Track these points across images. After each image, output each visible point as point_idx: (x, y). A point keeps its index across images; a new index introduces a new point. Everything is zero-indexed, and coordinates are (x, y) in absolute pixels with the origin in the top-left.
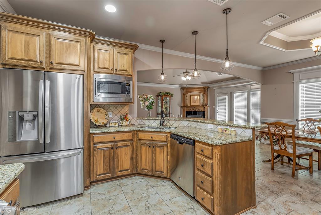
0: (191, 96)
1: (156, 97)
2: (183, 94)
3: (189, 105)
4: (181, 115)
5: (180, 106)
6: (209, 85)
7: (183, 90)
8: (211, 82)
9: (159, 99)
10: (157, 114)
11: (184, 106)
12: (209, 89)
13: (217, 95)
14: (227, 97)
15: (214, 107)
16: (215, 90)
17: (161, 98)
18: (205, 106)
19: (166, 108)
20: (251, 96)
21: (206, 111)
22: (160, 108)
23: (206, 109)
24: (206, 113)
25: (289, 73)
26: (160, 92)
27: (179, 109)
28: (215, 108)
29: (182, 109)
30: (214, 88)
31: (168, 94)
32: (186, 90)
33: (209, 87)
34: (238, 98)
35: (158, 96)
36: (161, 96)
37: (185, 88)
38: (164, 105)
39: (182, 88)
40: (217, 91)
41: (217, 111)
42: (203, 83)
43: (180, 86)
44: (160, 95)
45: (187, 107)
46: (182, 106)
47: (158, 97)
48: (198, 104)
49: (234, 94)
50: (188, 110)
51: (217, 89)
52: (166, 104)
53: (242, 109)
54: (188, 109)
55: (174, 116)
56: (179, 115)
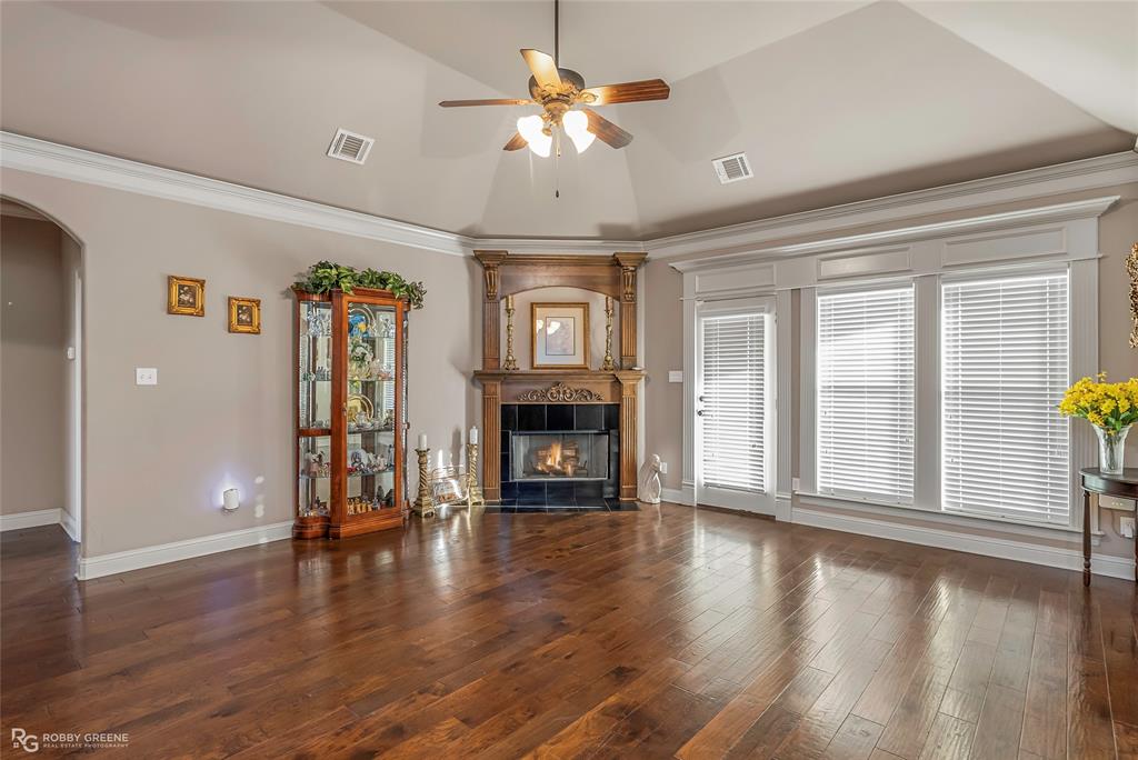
0: (538, 311)
1: (289, 302)
2: (486, 297)
3: (524, 367)
4: (474, 433)
5: (464, 374)
6: (640, 247)
7: (487, 268)
9: (319, 321)
10: (302, 432)
11: (488, 374)
12: (641, 272)
13: (698, 304)
14: (768, 319)
15: (674, 377)
16: (681, 273)
17: (328, 312)
18: (621, 376)
19: (369, 388)
20: (944, 310)
21: (625, 402)
22: (324, 388)
23: (626, 393)
24: (625, 413)
26: (323, 265)
27: (456, 391)
28: (681, 384)
29: (478, 392)
30: (678, 265)
31: (383, 280)
33: (644, 260)
34: (846, 325)
35: (300, 293)
36: (328, 299)
37: (497, 256)
38: (352, 367)
39: (479, 257)
40: (695, 283)
41: (699, 406)
42: (609, 233)
43: (464, 244)
44: (317, 286)
45: (509, 377)
46: (477, 374)
47: (304, 307)
48: (578, 360)
49: (819, 299)
50: (516, 398)
51: (701, 267)
52: (369, 357)
53: (874, 390)
54: (517, 389)
55: (425, 438)
56: (457, 435)
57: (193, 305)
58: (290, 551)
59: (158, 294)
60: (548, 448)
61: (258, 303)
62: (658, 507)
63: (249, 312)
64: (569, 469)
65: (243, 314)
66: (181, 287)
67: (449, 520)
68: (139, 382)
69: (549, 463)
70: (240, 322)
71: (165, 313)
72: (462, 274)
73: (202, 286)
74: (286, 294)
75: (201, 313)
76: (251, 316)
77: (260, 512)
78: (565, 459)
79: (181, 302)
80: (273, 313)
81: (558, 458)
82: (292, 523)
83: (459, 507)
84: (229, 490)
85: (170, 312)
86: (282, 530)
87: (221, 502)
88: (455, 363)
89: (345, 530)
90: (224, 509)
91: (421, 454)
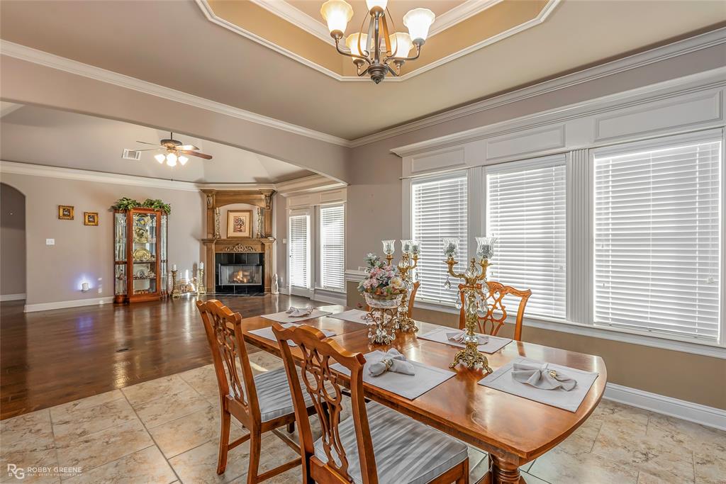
0: (231, 214)
1: (112, 213)
2: (208, 209)
3: (224, 237)
4: (202, 264)
5: (198, 240)
6: (274, 187)
7: (208, 196)
8: (277, 178)
10: (116, 263)
11: (210, 240)
12: (275, 197)
13: (290, 211)
14: (308, 218)
15: (284, 241)
16: (285, 198)
17: (125, 216)
18: (263, 240)
21: (267, 252)
23: (266, 248)
24: (266, 256)
25: (394, 156)
26: (122, 200)
27: (196, 248)
28: (286, 244)
29: (206, 247)
30: (284, 195)
31: (152, 204)
32: (214, 198)
33: (273, 192)
34: (329, 221)
35: (115, 209)
36: (126, 210)
37: (211, 191)
39: (204, 192)
40: (289, 202)
42: (259, 181)
43: (198, 187)
45: (218, 241)
46: (203, 240)
47: (116, 214)
48: (246, 234)
49: (322, 210)
50: (222, 250)
51: (291, 195)
53: (336, 246)
54: (221, 247)
55: (175, 266)
56: (195, 266)
57: (69, 216)
58: (112, 308)
59: (55, 212)
60: (238, 272)
61: (97, 214)
62: (277, 296)
63: (93, 217)
64: (245, 281)
65: (92, 219)
66: (64, 209)
67: (191, 299)
68: (47, 244)
69: (238, 277)
70: (89, 221)
71: (57, 219)
72: (199, 199)
73: (73, 209)
74: (110, 210)
75: (73, 218)
76: (94, 219)
77: (100, 291)
78: (244, 276)
79: (64, 215)
80: (104, 217)
81: (241, 276)
82: (113, 297)
83: (194, 295)
84: (85, 283)
85: (59, 218)
86: (109, 300)
87: (81, 288)
88: (194, 236)
89: (131, 300)
90: (82, 291)
91: (173, 272)
